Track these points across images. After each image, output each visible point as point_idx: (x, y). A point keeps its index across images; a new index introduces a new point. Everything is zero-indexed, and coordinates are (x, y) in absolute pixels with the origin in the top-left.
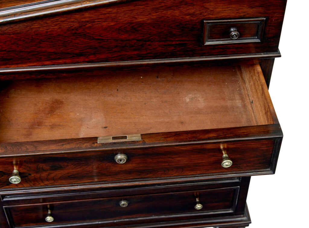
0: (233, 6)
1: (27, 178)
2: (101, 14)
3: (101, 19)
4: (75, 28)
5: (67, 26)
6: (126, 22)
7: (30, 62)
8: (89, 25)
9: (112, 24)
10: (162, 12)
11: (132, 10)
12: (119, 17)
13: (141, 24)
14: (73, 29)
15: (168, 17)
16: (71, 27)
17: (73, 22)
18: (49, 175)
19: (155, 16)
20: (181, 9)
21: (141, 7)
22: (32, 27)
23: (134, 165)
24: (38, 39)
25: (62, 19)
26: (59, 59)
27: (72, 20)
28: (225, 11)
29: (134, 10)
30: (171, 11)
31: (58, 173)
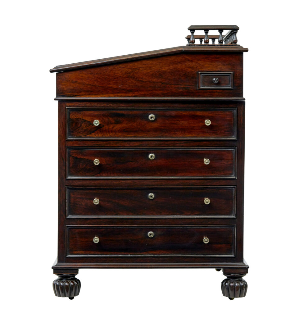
0: (214, 63)
1: (101, 129)
2: (144, 64)
3: (143, 67)
4: (129, 72)
5: (126, 71)
6: (156, 70)
7: (102, 94)
8: (137, 71)
9: (149, 71)
10: (175, 65)
11: (160, 63)
12: (153, 67)
13: (164, 72)
14: (128, 73)
15: (179, 69)
16: (127, 71)
17: (129, 68)
18: (113, 127)
19: (172, 67)
20: (186, 64)
21: (165, 61)
22: (107, 70)
23: (158, 124)
24: (109, 78)
25: (123, 66)
26: (118, 93)
27: (129, 67)
28: (210, 66)
29: (161, 63)
30: (181, 65)
31: (118, 127)
